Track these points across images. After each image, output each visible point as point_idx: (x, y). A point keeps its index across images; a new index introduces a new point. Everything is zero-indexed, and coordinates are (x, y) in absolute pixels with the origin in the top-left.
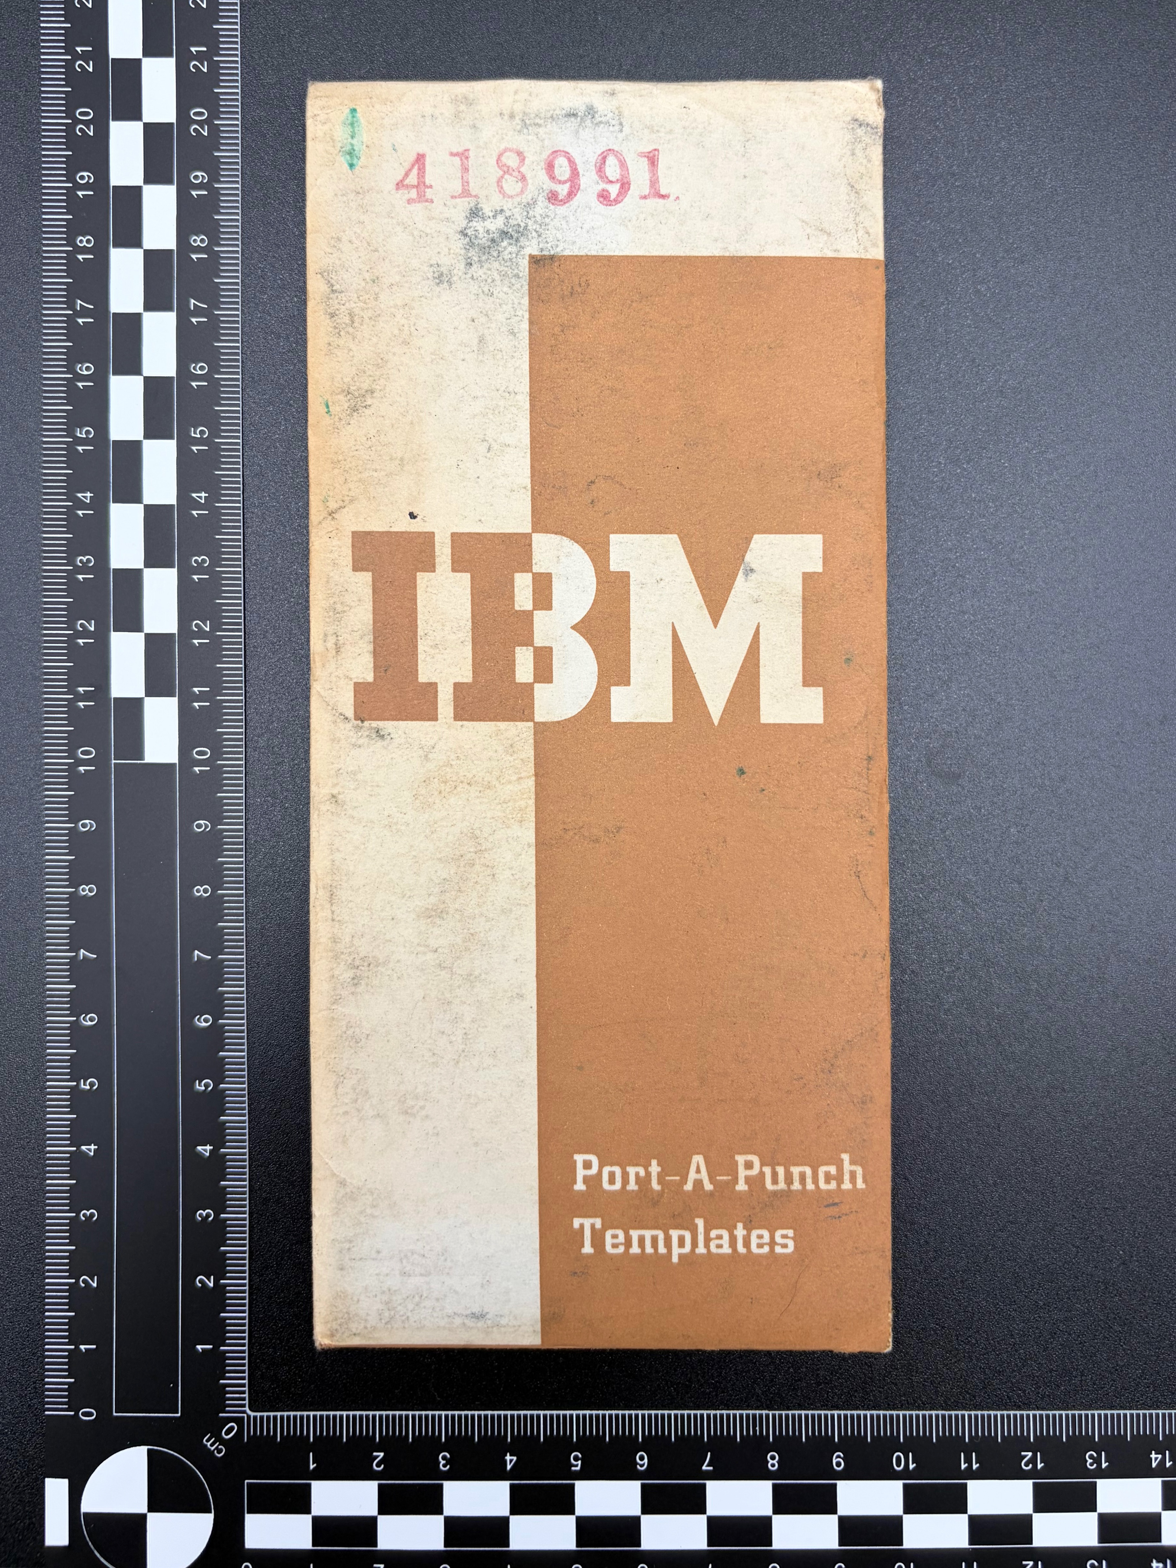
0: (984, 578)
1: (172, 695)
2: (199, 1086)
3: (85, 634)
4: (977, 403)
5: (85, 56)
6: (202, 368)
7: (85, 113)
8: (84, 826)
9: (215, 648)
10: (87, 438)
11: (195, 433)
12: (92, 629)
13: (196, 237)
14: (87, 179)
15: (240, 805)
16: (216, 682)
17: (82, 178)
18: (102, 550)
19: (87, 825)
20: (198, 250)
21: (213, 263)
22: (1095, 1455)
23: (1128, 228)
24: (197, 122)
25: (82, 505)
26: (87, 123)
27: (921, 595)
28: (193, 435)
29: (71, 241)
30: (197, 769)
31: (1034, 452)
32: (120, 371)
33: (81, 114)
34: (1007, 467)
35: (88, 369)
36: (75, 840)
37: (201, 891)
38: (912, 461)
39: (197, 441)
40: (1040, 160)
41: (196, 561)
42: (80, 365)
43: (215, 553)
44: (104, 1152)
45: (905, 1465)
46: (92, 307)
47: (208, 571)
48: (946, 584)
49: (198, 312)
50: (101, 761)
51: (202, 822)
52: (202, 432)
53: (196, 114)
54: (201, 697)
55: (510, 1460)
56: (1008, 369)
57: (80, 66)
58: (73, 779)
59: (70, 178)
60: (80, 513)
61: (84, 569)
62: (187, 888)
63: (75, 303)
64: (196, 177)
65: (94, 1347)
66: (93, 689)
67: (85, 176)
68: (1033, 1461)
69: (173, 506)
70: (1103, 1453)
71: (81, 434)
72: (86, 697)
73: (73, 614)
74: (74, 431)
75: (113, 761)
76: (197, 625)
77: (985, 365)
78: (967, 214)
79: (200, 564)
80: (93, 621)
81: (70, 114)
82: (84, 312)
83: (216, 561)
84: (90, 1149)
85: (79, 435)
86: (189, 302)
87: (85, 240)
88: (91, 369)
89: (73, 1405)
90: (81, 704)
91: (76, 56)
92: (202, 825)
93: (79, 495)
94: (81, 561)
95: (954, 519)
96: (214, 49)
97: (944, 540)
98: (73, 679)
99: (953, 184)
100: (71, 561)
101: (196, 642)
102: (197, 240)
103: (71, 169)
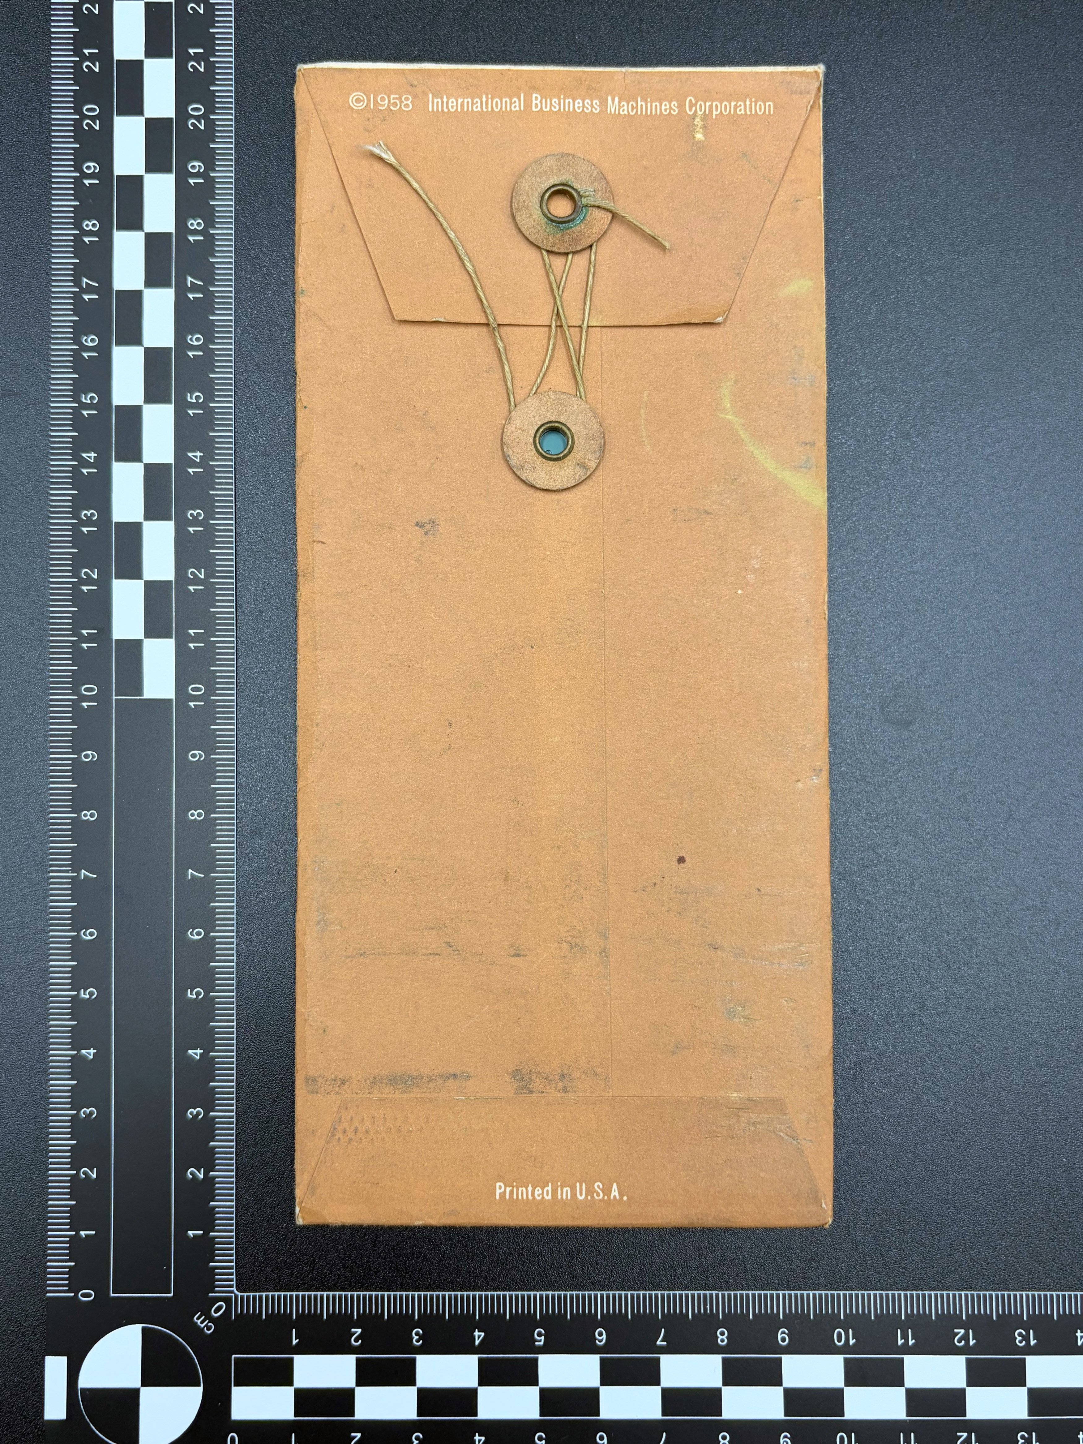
0: (933, 541)
1: (169, 636)
2: (191, 994)
3: (89, 581)
4: (925, 383)
5: (92, 58)
6: (198, 339)
7: (92, 109)
8: (86, 756)
9: (209, 594)
10: (92, 403)
11: (191, 398)
12: (96, 577)
13: (193, 221)
14: (93, 169)
15: (232, 736)
16: (210, 624)
17: (88, 168)
18: (104, 505)
19: (90, 755)
20: (195, 232)
21: (209, 244)
22: (1024, 1333)
23: (1063, 222)
24: (195, 117)
25: (87, 464)
26: (93, 118)
27: (875, 558)
28: (189, 400)
29: (78, 225)
30: (192, 704)
31: (978, 426)
32: (122, 342)
33: (88, 110)
34: (952, 440)
35: (92, 340)
36: (78, 770)
37: (195, 815)
38: (866, 435)
39: (193, 406)
40: (982, 161)
41: (192, 515)
42: (85, 338)
43: (209, 506)
44: (102, 1055)
45: (845, 1341)
46: (97, 285)
47: (203, 523)
48: (898, 547)
49: (194, 288)
50: (103, 697)
51: (196, 752)
52: (198, 397)
53: (193, 109)
54: (196, 638)
55: (478, 1336)
56: (953, 351)
57: (87, 67)
58: (77, 713)
59: (78, 168)
60: (85, 471)
61: (89, 522)
62: (182, 812)
63: (81, 281)
64: (193, 167)
65: (94, 1232)
66: (96, 631)
67: (91, 166)
68: (965, 1337)
69: (170, 465)
70: (1031, 1331)
71: (85, 399)
72: (90, 638)
73: (77, 563)
74: (79, 397)
75: (114, 698)
76: (192, 573)
77: (932, 348)
78: (915, 211)
79: (196, 518)
80: (96, 570)
81: (78, 110)
82: (89, 289)
83: (210, 514)
84: (89, 1053)
85: (84, 400)
86: (186, 280)
87: (90, 224)
88: (96, 341)
89: (74, 1287)
90: (84, 645)
91: (84, 58)
92: (196, 755)
93: (84, 455)
94: (85, 515)
95: (904, 487)
96: (210, 50)
97: (896, 508)
98: (77, 623)
99: (901, 184)
100: (76, 515)
101: (191, 588)
102: (194, 224)
103: (79, 159)
